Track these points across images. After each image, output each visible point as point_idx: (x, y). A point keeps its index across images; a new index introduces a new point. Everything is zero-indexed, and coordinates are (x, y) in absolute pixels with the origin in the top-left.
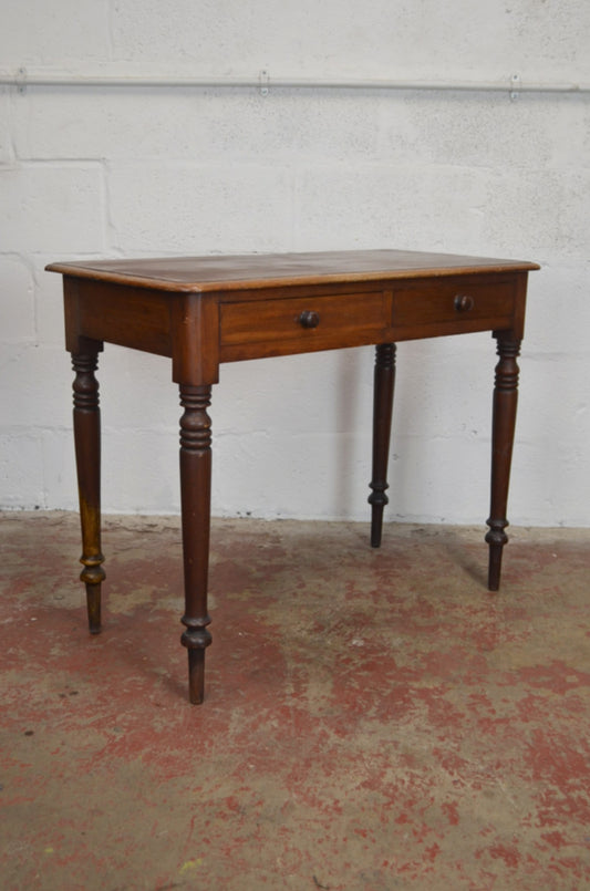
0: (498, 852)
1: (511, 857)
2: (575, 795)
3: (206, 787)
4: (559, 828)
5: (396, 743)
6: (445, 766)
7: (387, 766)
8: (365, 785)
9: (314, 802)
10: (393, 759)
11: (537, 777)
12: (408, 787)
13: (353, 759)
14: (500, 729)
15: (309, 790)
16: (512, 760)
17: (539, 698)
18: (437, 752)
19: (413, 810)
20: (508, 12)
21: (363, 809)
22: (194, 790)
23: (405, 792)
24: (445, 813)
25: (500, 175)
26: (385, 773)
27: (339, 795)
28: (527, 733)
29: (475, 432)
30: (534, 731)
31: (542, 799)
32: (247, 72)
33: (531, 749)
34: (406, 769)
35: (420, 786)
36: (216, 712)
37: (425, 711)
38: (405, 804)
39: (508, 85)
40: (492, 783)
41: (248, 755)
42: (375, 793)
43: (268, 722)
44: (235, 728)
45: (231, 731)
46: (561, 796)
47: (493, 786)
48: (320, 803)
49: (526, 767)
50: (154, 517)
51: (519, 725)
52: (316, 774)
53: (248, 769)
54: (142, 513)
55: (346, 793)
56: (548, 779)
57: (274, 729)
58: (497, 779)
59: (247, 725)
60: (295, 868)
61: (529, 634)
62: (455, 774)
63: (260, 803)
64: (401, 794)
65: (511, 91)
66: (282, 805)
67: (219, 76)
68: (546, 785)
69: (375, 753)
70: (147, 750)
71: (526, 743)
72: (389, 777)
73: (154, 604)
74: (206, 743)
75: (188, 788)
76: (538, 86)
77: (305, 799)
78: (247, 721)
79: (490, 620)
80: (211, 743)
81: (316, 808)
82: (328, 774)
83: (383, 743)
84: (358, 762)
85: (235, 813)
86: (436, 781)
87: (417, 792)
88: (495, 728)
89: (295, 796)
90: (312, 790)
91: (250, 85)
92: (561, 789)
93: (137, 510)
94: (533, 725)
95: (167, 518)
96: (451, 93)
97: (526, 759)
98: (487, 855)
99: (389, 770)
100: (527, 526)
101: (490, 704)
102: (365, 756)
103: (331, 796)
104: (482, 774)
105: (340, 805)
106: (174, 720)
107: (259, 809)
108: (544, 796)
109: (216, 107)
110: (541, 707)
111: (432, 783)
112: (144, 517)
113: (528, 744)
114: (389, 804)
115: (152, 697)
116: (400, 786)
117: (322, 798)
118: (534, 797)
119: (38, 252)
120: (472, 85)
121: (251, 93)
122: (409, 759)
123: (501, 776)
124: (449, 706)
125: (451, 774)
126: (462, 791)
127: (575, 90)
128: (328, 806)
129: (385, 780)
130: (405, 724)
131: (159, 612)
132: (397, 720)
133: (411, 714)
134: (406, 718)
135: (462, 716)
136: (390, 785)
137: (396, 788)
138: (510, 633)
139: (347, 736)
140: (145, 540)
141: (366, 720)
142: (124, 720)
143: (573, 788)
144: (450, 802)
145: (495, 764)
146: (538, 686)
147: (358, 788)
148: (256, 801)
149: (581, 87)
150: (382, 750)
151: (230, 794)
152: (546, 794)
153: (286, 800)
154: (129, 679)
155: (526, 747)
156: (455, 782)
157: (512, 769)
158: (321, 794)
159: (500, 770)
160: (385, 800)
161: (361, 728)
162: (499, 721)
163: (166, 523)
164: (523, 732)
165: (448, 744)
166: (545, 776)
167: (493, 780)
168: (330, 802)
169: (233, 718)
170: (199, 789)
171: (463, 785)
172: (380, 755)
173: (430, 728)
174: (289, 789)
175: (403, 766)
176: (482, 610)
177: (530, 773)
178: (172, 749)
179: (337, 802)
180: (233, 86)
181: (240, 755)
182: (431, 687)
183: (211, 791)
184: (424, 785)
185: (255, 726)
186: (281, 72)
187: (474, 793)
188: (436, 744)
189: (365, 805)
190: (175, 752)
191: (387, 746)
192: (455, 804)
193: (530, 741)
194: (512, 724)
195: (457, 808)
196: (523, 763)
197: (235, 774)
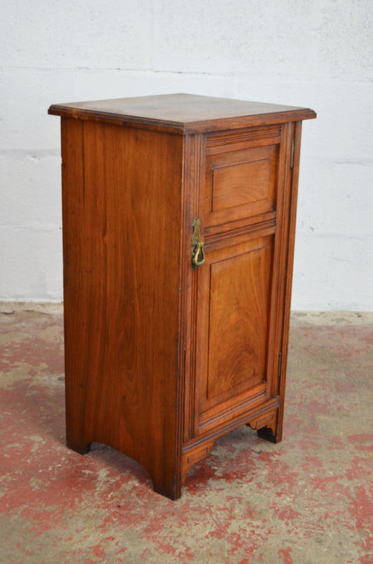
3: (76, 538)
5: (240, 500)
6: (282, 517)
7: (232, 517)
8: (212, 534)
9: (169, 549)
10: (236, 511)
12: (250, 536)
13: (202, 513)
14: (329, 486)
15: (164, 540)
16: (338, 513)
17: (362, 459)
19: (253, 556)
21: (211, 555)
22: (66, 541)
23: (246, 540)
24: (280, 558)
26: (230, 524)
27: (190, 542)
28: (352, 489)
29: (312, 229)
30: (357, 487)
31: (363, 544)
33: (355, 503)
34: (248, 520)
35: (259, 535)
36: (84, 473)
37: (265, 472)
38: (246, 550)
40: (322, 532)
41: (113, 510)
42: (220, 541)
43: (130, 483)
44: (101, 487)
45: (98, 489)
47: (322, 534)
48: (174, 550)
49: (350, 518)
50: (31, 303)
51: (345, 483)
52: (171, 526)
53: (113, 523)
54: (21, 300)
55: (197, 540)
56: (368, 528)
57: (134, 487)
58: (325, 529)
59: (112, 485)
61: (356, 405)
62: (290, 525)
63: (123, 550)
64: (244, 542)
66: (141, 552)
68: (367, 532)
69: (222, 506)
70: (25, 506)
71: (350, 497)
73: (31, 380)
74: (77, 500)
75: (61, 539)
77: (161, 546)
78: (113, 481)
79: (323, 392)
80: (81, 501)
81: (170, 555)
82: (181, 525)
83: (230, 498)
84: (208, 515)
85: (101, 559)
86: (273, 530)
87: (257, 540)
88: (325, 485)
89: (153, 544)
90: (167, 539)
93: (16, 297)
95: (43, 305)
97: (350, 510)
99: (233, 522)
100: (357, 310)
101: (321, 465)
102: (213, 510)
103: (183, 544)
104: (313, 524)
105: (190, 552)
106: (49, 480)
107: (121, 556)
108: (365, 542)
110: (364, 467)
111: (270, 532)
112: (22, 304)
113: (352, 499)
114: (233, 550)
115: (29, 461)
116: (242, 535)
117: (175, 546)
118: (356, 543)
123: (329, 526)
124: (286, 467)
125: (287, 524)
126: (295, 539)
128: (180, 553)
129: (229, 530)
130: (248, 482)
131: (34, 388)
132: (241, 479)
133: (253, 474)
134: (248, 477)
135: (296, 475)
136: (234, 534)
137: (239, 537)
138: (338, 404)
139: (198, 494)
140: (24, 324)
141: (214, 479)
142: (5, 480)
144: (285, 548)
145: (323, 515)
146: (362, 448)
147: (207, 537)
148: (120, 549)
150: (228, 505)
151: (97, 543)
152: (366, 540)
153: (144, 548)
154: (10, 446)
155: (351, 501)
156: (289, 532)
157: (338, 520)
158: (175, 542)
159: (328, 521)
160: (228, 546)
161: (209, 486)
162: (328, 479)
163: (41, 309)
164: (348, 488)
165: (284, 499)
166: (367, 525)
167: (322, 528)
168: (183, 549)
169: (99, 479)
170: (70, 539)
171: (296, 533)
172: (225, 509)
173: (268, 485)
174: (148, 538)
175: (245, 518)
176: (316, 384)
177: (353, 523)
178: (46, 506)
179: (188, 549)
181: (107, 510)
182: (271, 451)
183: (80, 541)
184: (262, 534)
185: (118, 485)
187: (306, 540)
189: (213, 551)
190: (49, 508)
191: (231, 501)
192: (289, 550)
193: (354, 496)
194: (339, 481)
195: (290, 553)
196: (348, 514)
197: (101, 527)
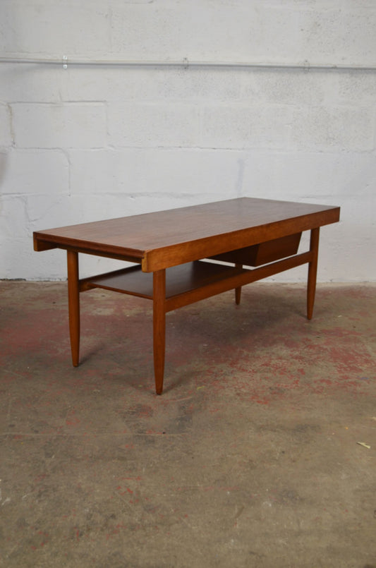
0: (322, 381)
1: (329, 382)
2: (351, 365)
4: (346, 374)
11: (335, 362)
18: (291, 355)
20: (302, 30)
25: (299, 108)
32: (177, 58)
39: (303, 65)
46: (345, 366)
60: (243, 387)
65: (304, 68)
67: (162, 60)
72: (273, 362)
76: (316, 66)
91: (178, 65)
92: (346, 364)
94: (331, 346)
96: (276, 69)
98: (319, 382)
109: (161, 75)
119: (71, 148)
120: (286, 65)
121: (179, 69)
122: (280, 358)
127: (335, 68)
143: (350, 363)
149: (338, 66)
180: (170, 65)
186: (194, 58)
188: (289, 352)
